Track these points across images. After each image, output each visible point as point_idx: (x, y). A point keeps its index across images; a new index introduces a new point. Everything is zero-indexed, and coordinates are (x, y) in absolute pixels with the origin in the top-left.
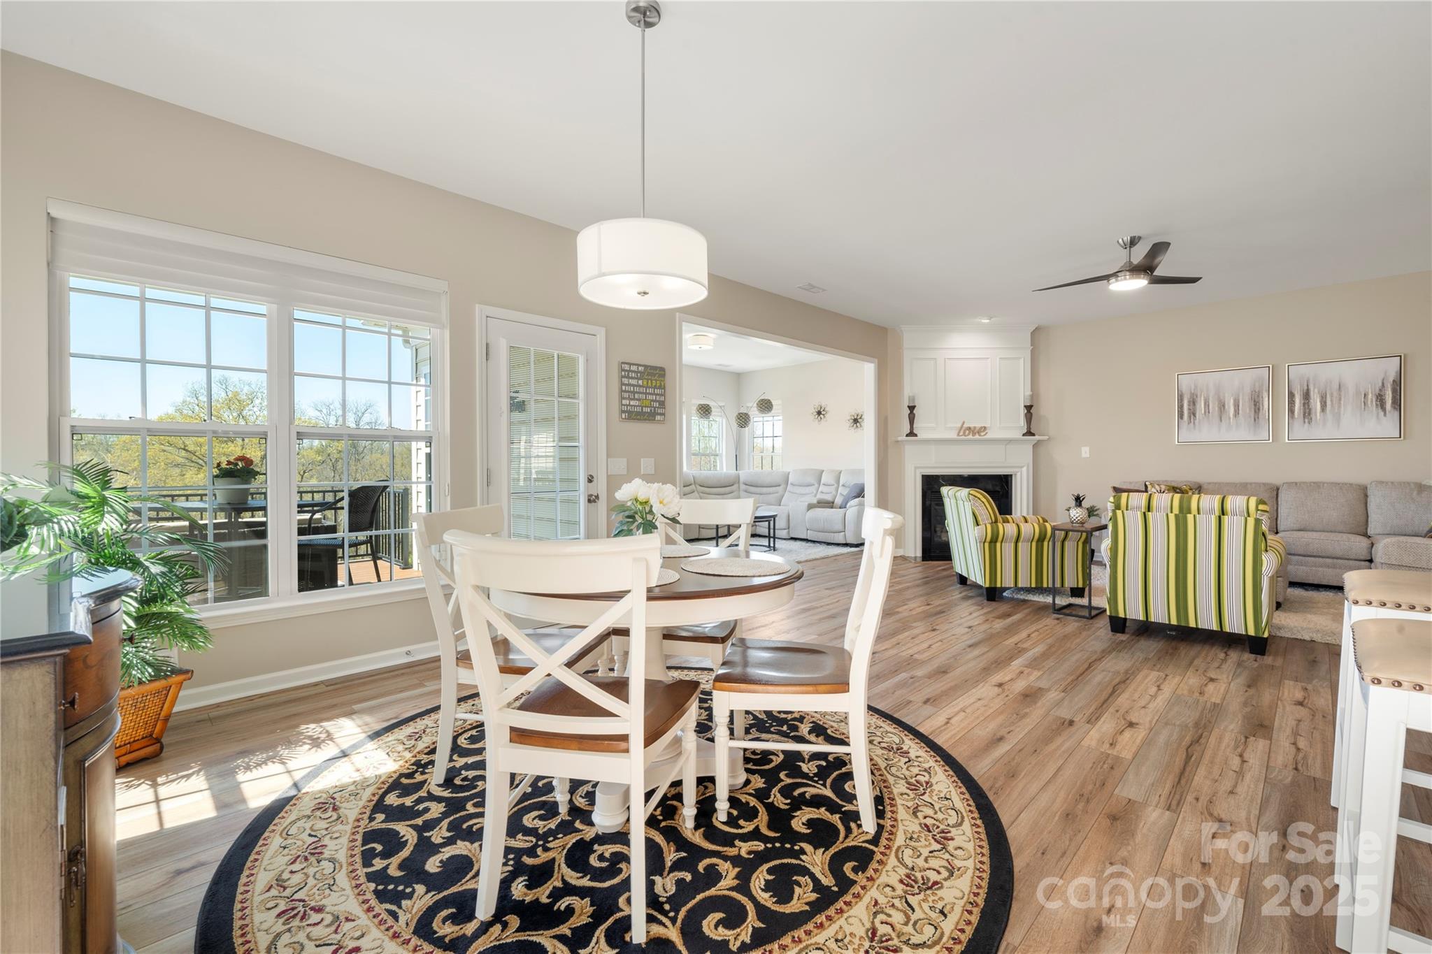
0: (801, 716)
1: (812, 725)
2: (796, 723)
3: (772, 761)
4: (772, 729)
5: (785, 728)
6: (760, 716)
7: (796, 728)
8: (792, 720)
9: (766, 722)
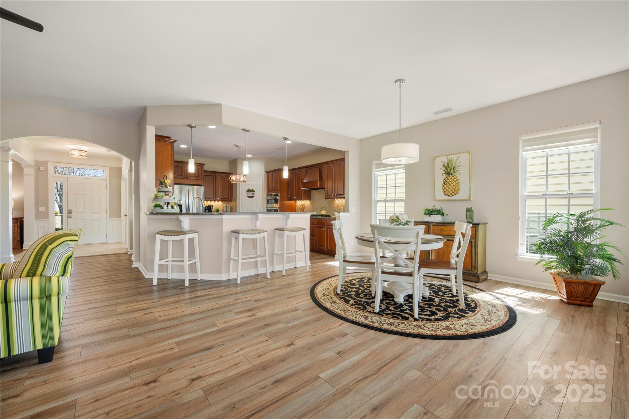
0: (352, 306)
1: (349, 303)
2: (355, 304)
3: (363, 295)
4: (363, 302)
5: (359, 302)
6: (369, 307)
7: (355, 302)
8: (356, 305)
9: (366, 304)
